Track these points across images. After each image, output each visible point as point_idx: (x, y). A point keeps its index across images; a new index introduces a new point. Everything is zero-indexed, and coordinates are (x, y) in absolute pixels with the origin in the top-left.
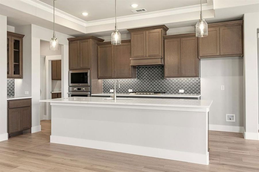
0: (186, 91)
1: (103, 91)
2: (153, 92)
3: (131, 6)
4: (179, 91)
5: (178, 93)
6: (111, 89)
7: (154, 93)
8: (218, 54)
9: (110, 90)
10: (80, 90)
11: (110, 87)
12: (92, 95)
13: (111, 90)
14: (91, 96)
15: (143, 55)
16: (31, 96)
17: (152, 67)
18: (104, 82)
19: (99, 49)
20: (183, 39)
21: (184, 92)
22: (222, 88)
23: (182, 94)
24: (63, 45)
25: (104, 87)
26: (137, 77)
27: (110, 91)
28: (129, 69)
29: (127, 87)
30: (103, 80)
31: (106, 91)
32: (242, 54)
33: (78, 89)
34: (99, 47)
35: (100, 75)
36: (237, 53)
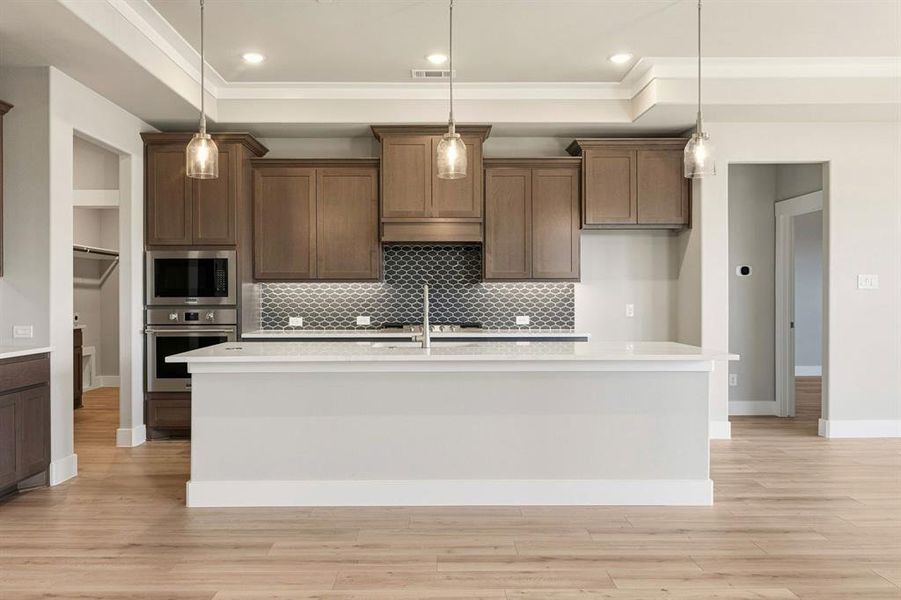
0: (535, 319)
1: (264, 324)
2: (458, 324)
3: (425, 57)
4: (514, 319)
5: (512, 325)
6: (294, 315)
7: (462, 327)
8: (633, 220)
9: (288, 320)
10: (197, 319)
11: (288, 310)
12: (243, 336)
13: (291, 319)
14: (239, 339)
15: (422, 210)
16: (48, 345)
17: (435, 249)
18: (268, 291)
19: (260, 181)
20: (541, 172)
21: (531, 324)
22: (628, 311)
23: (525, 327)
24: (128, 155)
25: (267, 310)
26: (387, 277)
27: (291, 324)
28: (371, 251)
29: (350, 310)
30: (264, 287)
31: (273, 324)
32: (688, 225)
33: (188, 317)
34: (258, 173)
35: (261, 269)
36: (677, 220)
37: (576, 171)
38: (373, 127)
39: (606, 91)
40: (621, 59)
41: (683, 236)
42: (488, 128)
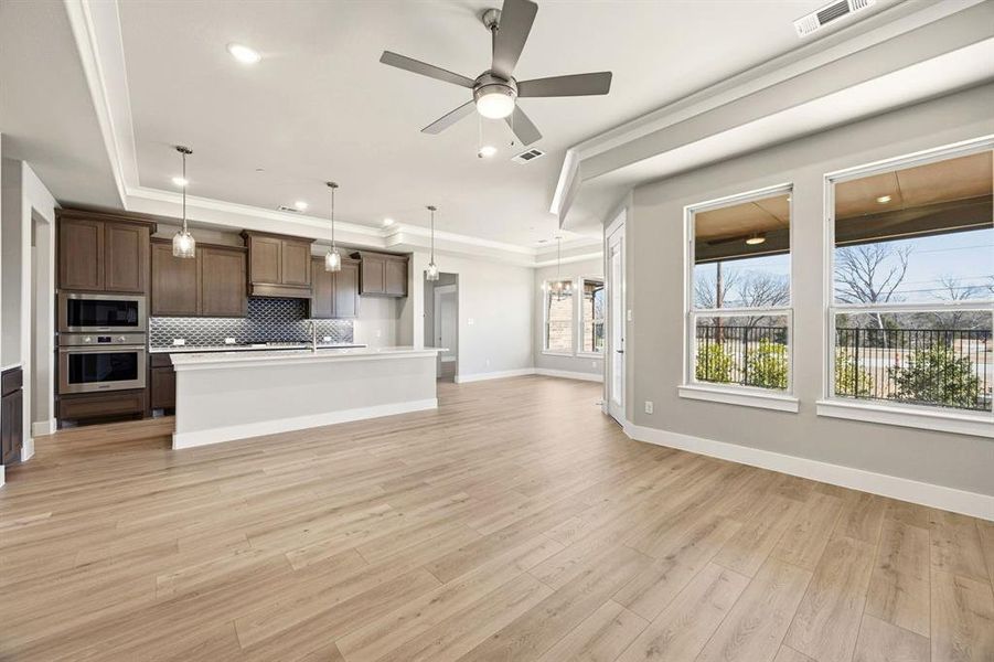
4: (323, 338)
6: (177, 338)
8: (384, 292)
9: (173, 341)
10: (109, 341)
11: (173, 335)
12: (150, 352)
13: (175, 340)
15: (276, 279)
21: (332, 340)
22: (378, 334)
24: (48, 224)
26: (246, 315)
28: (242, 301)
32: (407, 296)
33: (100, 340)
34: (155, 246)
35: (157, 309)
36: (400, 293)
37: (357, 268)
38: (244, 230)
39: (374, 232)
40: (388, 222)
41: (402, 300)
42: (314, 240)
